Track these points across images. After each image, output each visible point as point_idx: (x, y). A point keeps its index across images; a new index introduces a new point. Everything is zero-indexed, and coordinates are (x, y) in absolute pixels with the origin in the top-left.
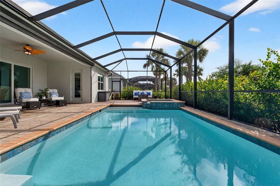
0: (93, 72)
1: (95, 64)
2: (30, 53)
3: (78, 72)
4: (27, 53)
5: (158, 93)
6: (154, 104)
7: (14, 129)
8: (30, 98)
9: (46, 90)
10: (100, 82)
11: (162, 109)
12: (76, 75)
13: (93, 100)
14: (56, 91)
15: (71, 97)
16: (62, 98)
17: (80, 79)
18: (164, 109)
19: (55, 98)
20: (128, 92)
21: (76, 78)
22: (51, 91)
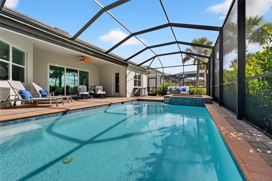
0: (128, 71)
1: (129, 64)
2: (83, 62)
3: (117, 72)
4: (82, 62)
5: (198, 89)
6: (174, 99)
7: (56, 107)
8: (85, 91)
9: (95, 86)
10: (137, 79)
11: (183, 105)
12: (116, 74)
13: (128, 95)
14: (101, 87)
15: (113, 92)
16: (104, 93)
17: (119, 77)
18: (185, 105)
19: (100, 92)
20: (163, 88)
21: (116, 77)
22: (97, 87)
